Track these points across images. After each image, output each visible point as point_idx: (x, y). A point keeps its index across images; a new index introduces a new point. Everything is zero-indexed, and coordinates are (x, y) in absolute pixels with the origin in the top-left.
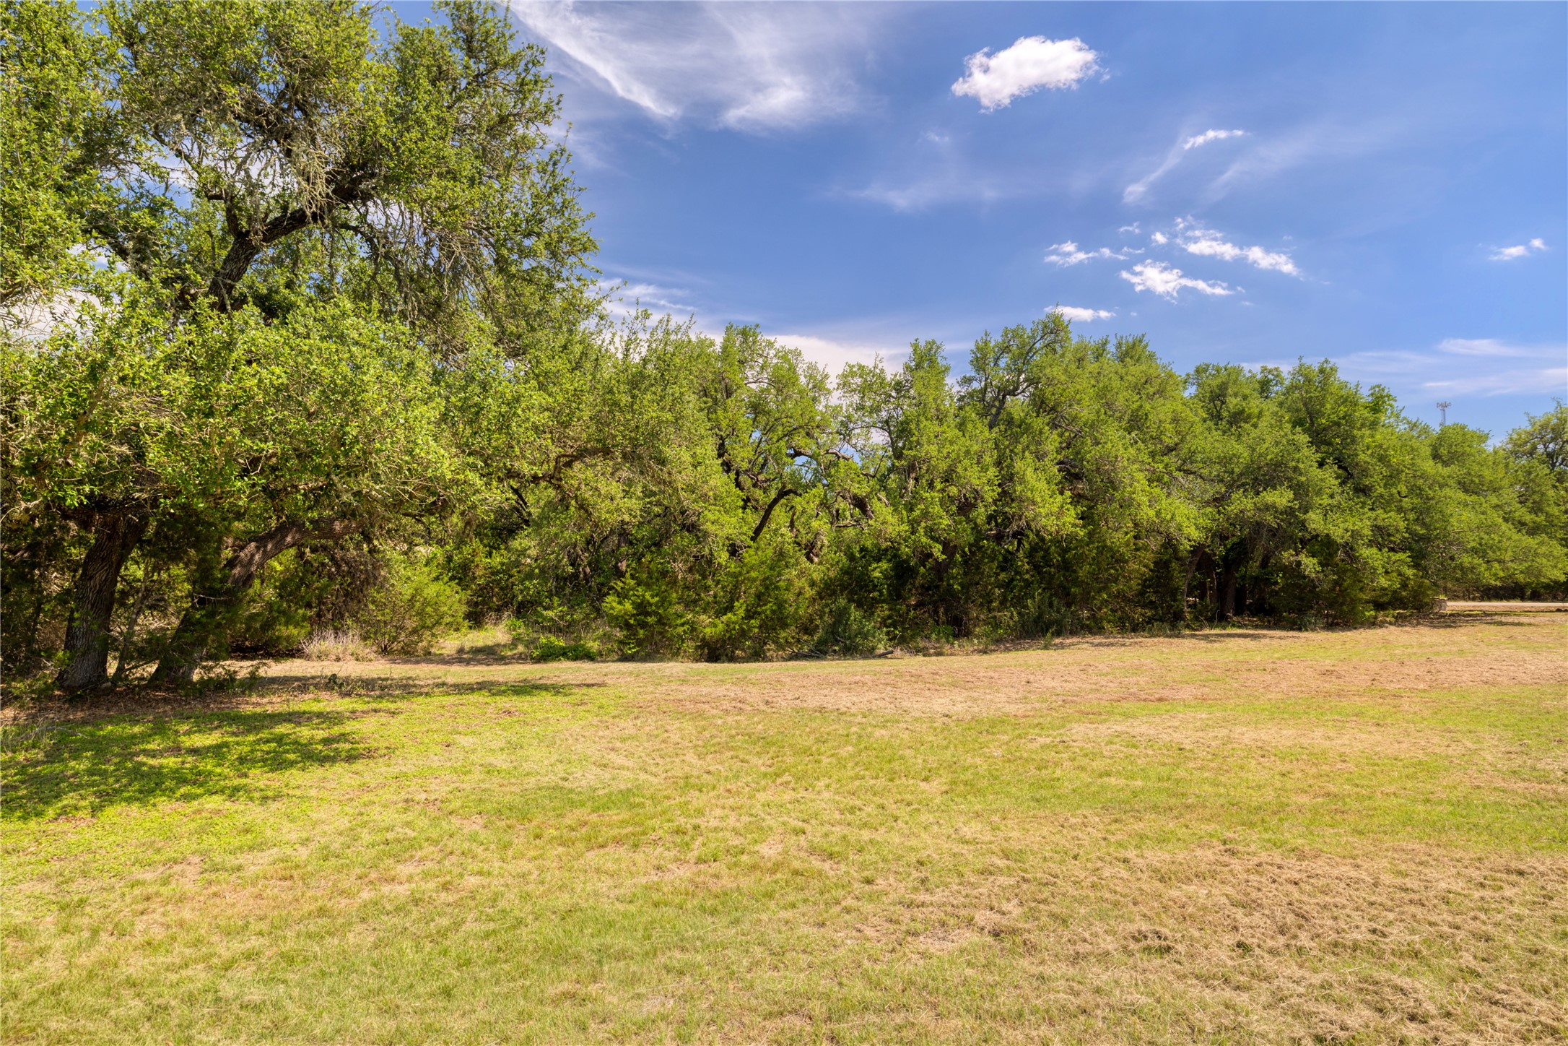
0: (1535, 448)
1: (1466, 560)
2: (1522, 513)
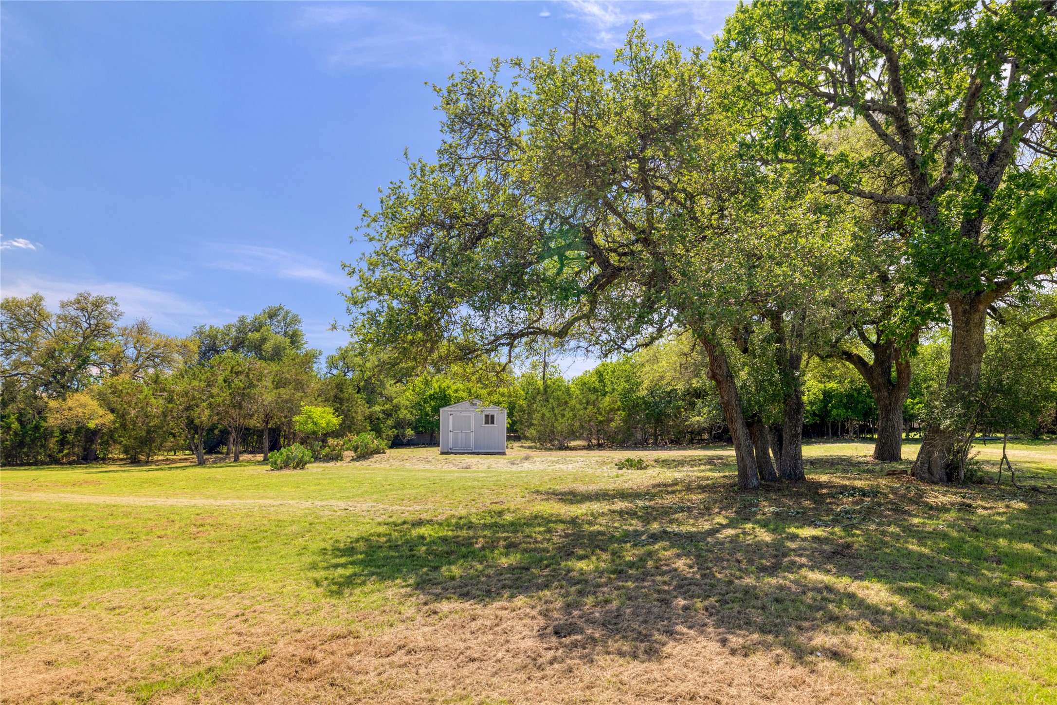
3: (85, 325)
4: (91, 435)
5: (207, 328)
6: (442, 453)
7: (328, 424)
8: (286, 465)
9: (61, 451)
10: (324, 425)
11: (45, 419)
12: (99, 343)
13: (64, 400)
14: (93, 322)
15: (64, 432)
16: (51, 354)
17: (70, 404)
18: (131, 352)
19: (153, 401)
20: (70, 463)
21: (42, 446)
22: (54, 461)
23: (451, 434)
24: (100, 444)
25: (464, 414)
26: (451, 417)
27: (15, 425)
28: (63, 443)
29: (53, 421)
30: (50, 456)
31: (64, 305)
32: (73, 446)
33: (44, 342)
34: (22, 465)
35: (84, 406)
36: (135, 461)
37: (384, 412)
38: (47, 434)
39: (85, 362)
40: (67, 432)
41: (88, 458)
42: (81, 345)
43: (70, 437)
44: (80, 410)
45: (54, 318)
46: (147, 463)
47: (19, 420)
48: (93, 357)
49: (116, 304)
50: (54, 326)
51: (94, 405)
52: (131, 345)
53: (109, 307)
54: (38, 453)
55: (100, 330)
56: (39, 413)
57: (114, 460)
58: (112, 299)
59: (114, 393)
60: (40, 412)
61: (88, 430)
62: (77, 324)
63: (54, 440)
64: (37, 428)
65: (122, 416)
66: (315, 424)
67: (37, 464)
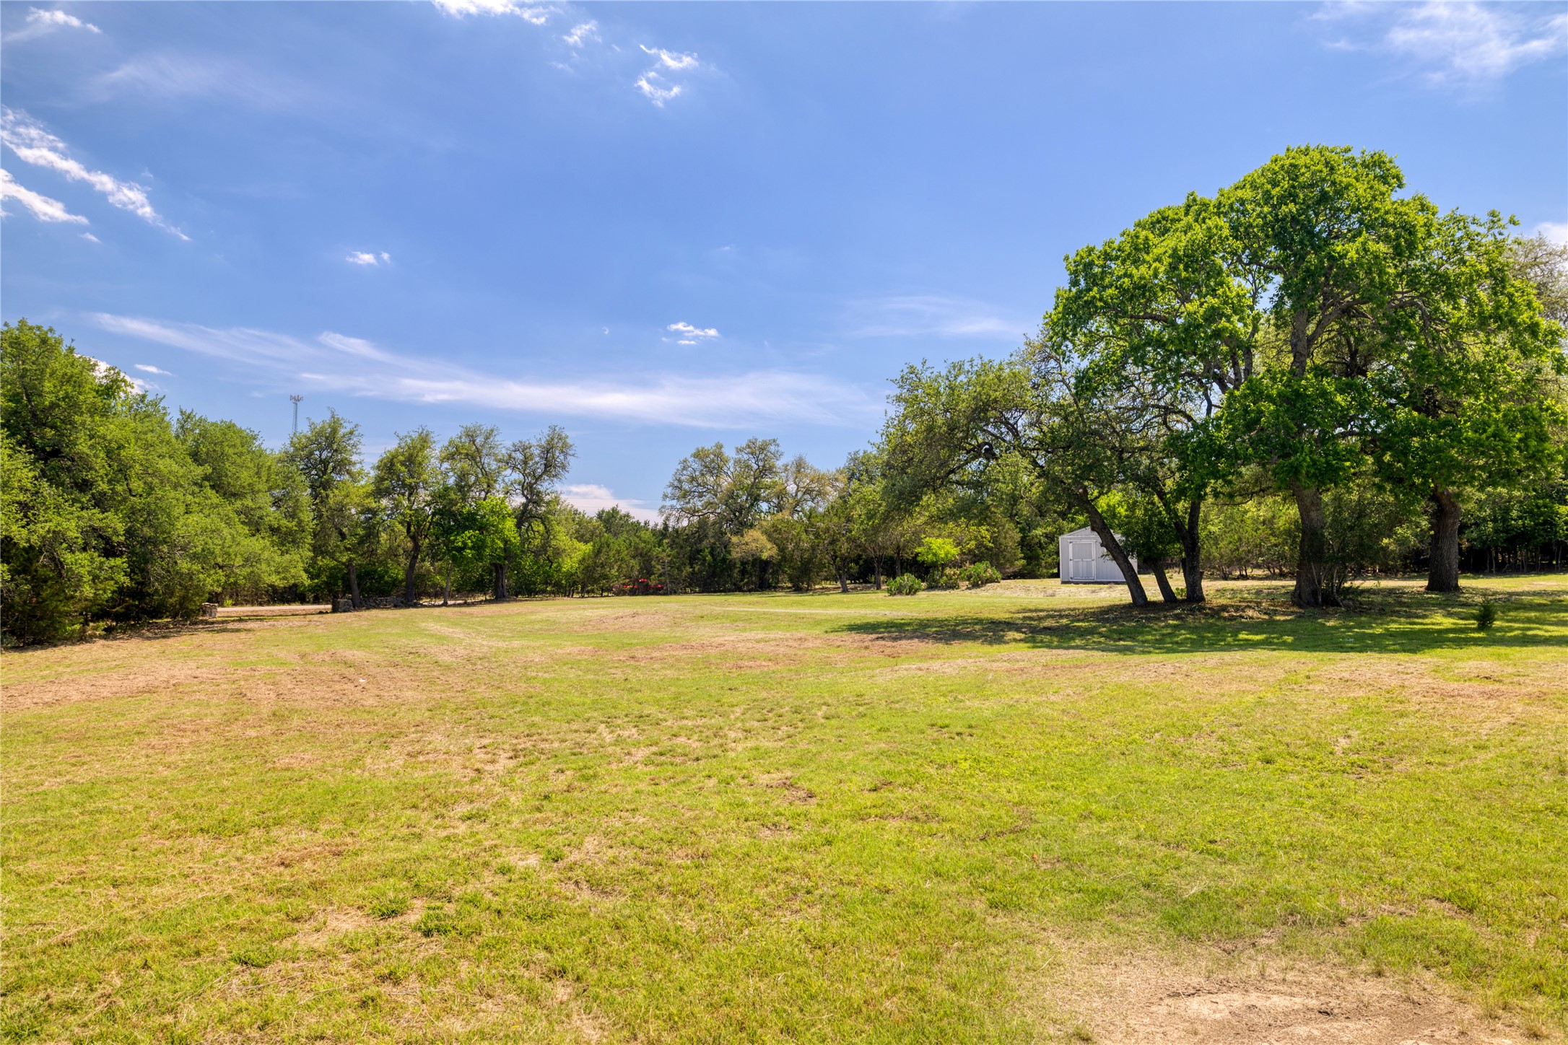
0: (311, 453)
1: (184, 565)
2: (273, 515)
3: (756, 467)
4: (763, 565)
5: (861, 454)
6: (1063, 583)
7: (946, 555)
8: (899, 591)
9: (742, 580)
10: (943, 556)
11: (729, 552)
12: (767, 481)
13: (742, 536)
14: (761, 464)
15: (744, 563)
16: (731, 495)
17: (746, 539)
18: (792, 488)
19: (804, 536)
20: (750, 591)
21: (729, 576)
22: (737, 589)
23: (1071, 563)
24: (771, 574)
25: (1084, 541)
26: (1071, 545)
27: (709, 558)
28: (743, 572)
29: (736, 554)
30: (735, 584)
31: (739, 450)
32: (751, 576)
33: (726, 482)
34: (715, 592)
35: (755, 540)
36: (798, 589)
37: (1046, 535)
38: (732, 565)
39: (756, 499)
40: (746, 563)
41: (763, 586)
42: (753, 484)
43: (749, 568)
44: (754, 545)
45: (732, 461)
46: (807, 590)
47: (711, 553)
48: (763, 494)
49: (778, 445)
50: (732, 469)
51: (763, 539)
52: (791, 482)
53: (772, 448)
54: (727, 583)
55: (765, 470)
56: (725, 547)
57: (783, 588)
58: (774, 441)
59: (775, 531)
60: (726, 545)
61: (762, 561)
62: (748, 467)
63: (737, 570)
64: (724, 560)
65: (782, 550)
66: (935, 555)
67: (726, 591)
